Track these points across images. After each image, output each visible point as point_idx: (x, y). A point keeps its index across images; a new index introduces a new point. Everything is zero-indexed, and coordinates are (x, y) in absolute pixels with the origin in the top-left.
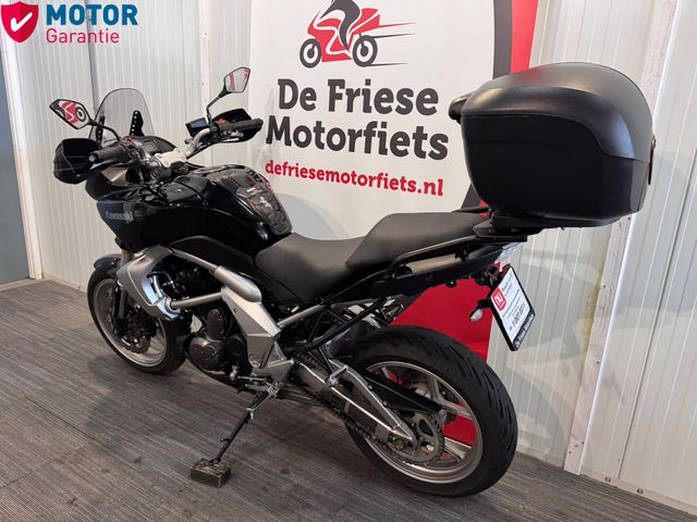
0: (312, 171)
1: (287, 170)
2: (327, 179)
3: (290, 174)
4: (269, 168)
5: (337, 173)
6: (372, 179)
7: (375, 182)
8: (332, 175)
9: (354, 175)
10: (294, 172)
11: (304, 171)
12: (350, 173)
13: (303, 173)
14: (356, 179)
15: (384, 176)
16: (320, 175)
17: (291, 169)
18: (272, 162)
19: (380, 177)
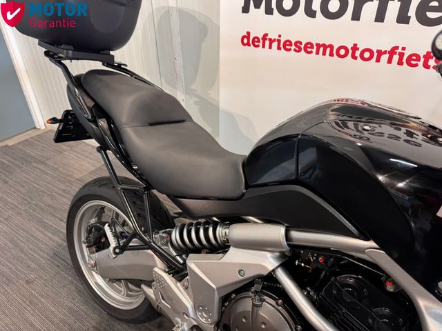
0: (298, 43)
1: (267, 43)
2: (317, 53)
3: (270, 47)
4: (245, 41)
5: (331, 47)
6: (380, 53)
7: (385, 58)
8: (325, 48)
9: (355, 48)
10: (275, 45)
11: (288, 44)
12: (349, 46)
13: (287, 45)
14: (358, 54)
15: (400, 50)
16: (308, 47)
17: (271, 41)
18: (248, 33)
19: (393, 52)
